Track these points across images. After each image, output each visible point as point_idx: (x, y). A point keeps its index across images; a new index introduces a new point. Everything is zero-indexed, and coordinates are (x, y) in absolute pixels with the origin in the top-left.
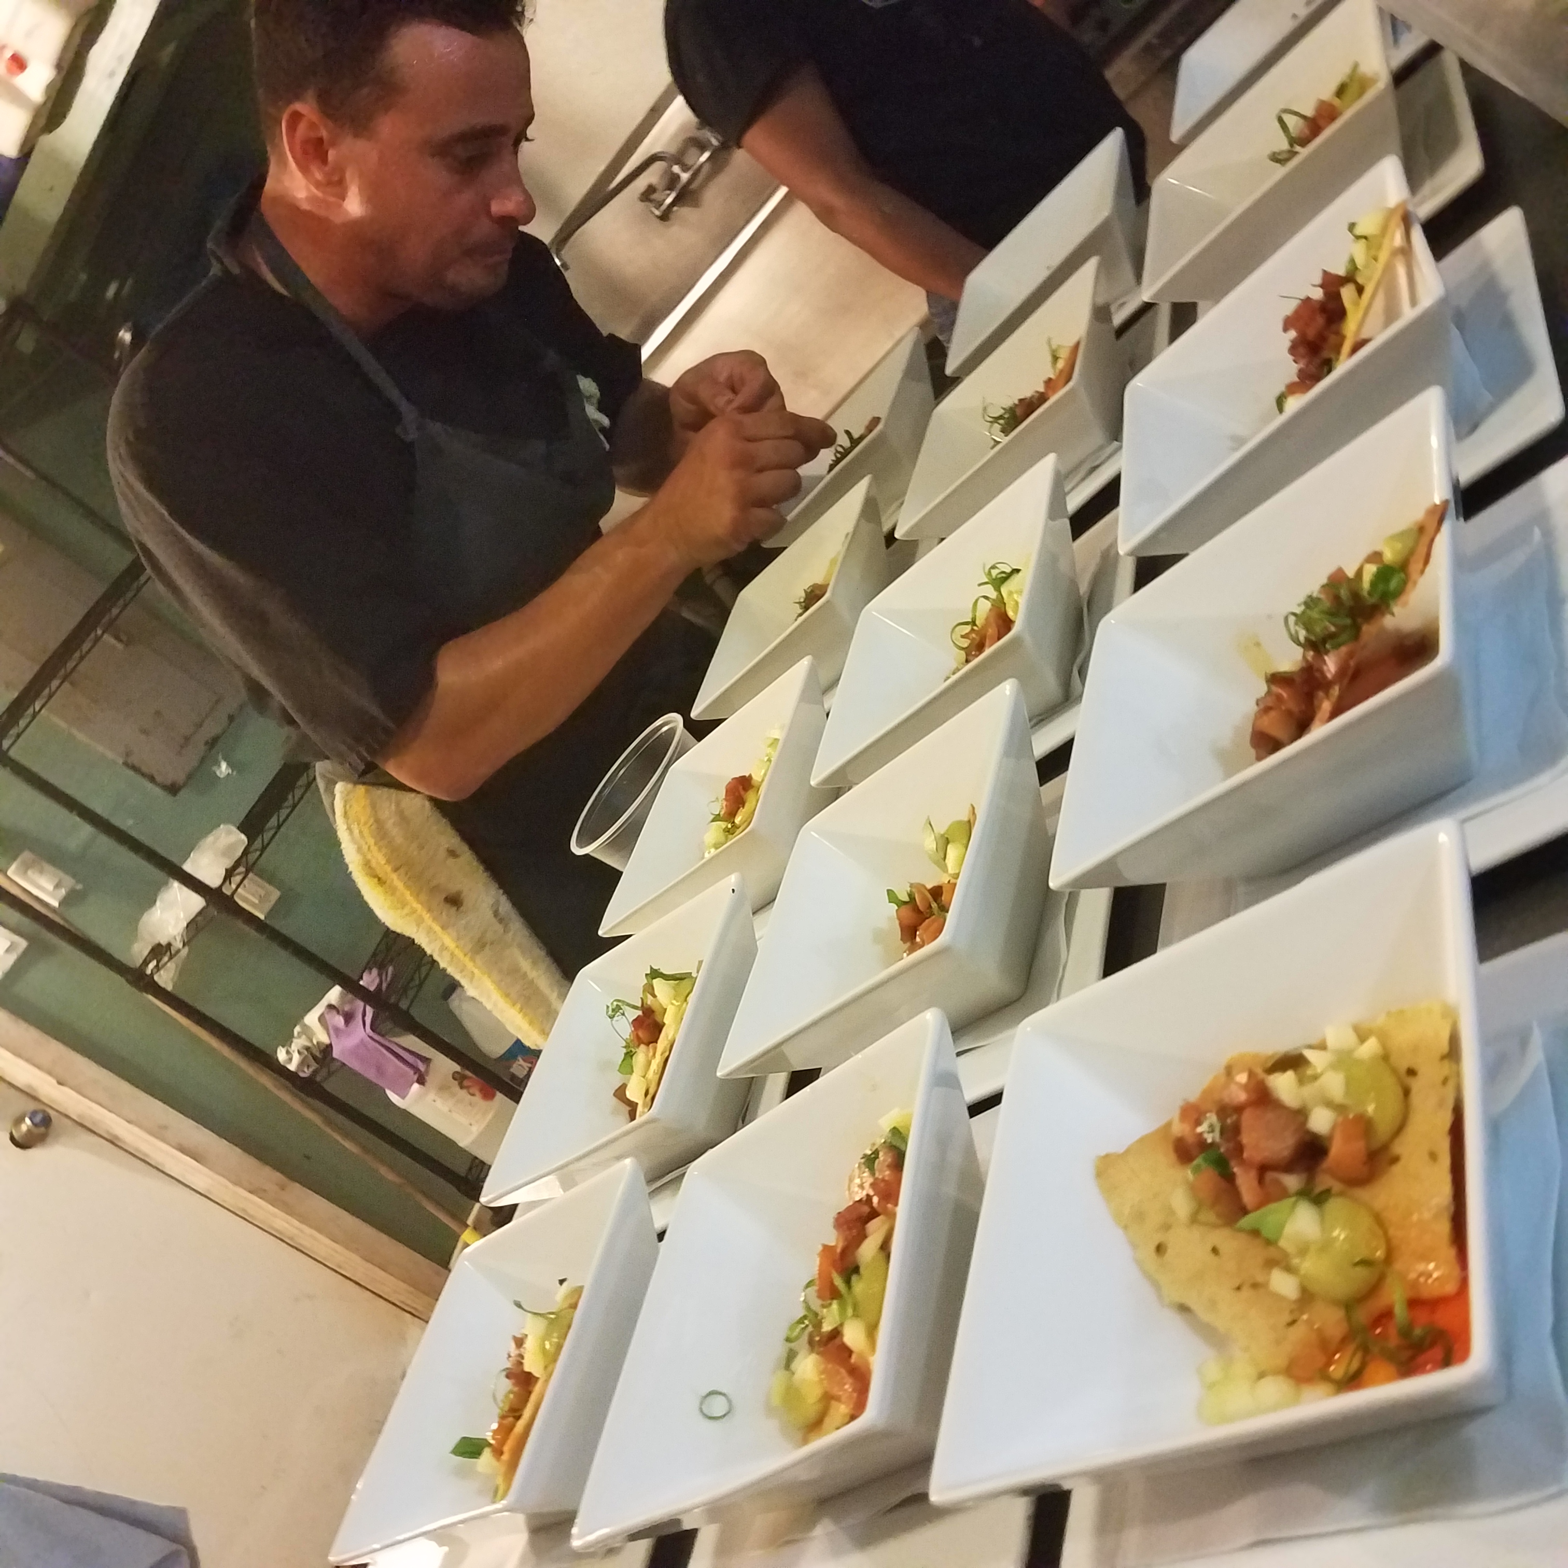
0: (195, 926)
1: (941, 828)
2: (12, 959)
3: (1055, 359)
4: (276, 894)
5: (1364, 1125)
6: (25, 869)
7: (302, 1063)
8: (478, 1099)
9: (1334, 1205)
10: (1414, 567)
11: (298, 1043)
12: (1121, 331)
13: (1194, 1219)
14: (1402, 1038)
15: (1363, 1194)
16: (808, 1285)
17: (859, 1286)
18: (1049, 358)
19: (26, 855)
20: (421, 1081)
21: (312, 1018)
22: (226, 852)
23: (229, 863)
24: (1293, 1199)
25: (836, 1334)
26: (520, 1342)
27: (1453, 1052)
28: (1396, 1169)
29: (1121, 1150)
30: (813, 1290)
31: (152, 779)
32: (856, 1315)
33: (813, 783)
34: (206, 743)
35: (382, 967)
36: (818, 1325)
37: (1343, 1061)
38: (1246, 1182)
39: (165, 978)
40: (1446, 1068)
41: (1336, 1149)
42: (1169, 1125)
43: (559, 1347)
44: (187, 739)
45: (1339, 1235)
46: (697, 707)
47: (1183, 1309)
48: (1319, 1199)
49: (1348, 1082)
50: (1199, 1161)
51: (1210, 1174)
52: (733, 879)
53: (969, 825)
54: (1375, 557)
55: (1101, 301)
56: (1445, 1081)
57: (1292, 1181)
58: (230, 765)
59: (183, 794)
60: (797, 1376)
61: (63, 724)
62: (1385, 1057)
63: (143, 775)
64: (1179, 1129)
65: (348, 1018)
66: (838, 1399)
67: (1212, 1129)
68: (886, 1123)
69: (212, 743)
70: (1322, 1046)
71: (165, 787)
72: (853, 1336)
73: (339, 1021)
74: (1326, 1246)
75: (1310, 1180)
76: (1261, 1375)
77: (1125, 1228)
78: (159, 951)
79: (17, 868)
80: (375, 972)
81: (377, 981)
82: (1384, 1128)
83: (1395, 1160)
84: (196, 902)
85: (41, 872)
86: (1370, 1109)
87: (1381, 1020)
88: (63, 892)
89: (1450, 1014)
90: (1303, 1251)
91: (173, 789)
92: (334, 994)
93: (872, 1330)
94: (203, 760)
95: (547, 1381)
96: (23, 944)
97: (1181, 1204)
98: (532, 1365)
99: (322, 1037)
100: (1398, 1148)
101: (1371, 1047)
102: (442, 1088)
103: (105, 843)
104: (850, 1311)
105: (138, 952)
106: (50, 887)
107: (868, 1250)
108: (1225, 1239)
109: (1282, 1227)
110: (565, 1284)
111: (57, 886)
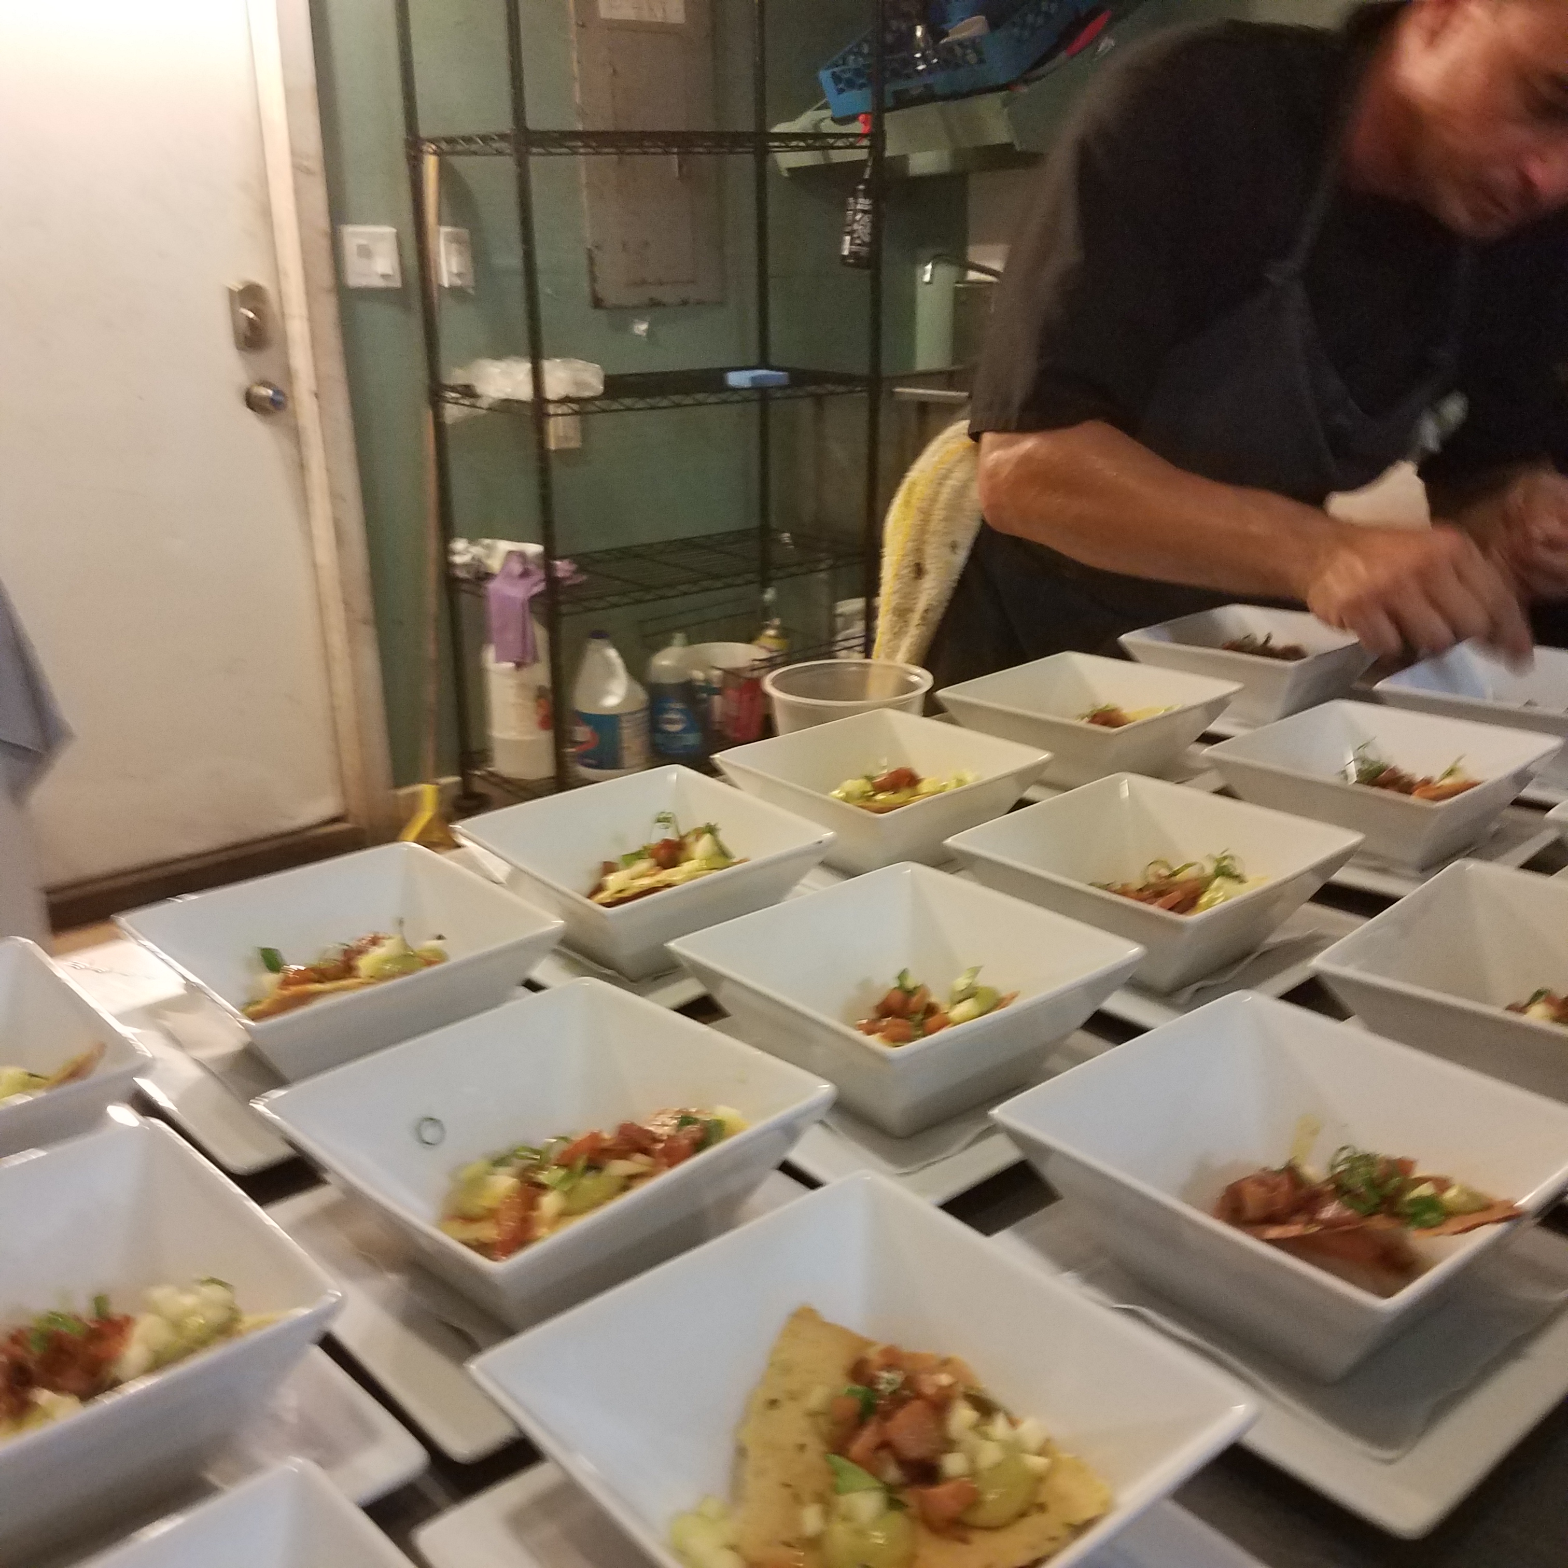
0: (507, 406)
1: (982, 981)
2: (379, 283)
3: (1450, 773)
4: (575, 444)
5: (973, 1500)
6: (455, 239)
7: (465, 565)
8: (536, 718)
9: (897, 1519)
10: (1454, 1224)
11: (476, 550)
12: (1520, 803)
13: (813, 1415)
14: (1063, 1482)
15: (923, 1535)
16: (564, 1139)
17: (588, 1182)
18: (1446, 767)
19: (464, 232)
20: (519, 665)
21: (504, 546)
22: (578, 384)
23: (573, 392)
24: (877, 1485)
25: (542, 1187)
26: (375, 941)
27: (1079, 1529)
28: (959, 1547)
29: (828, 1319)
30: (564, 1146)
31: (593, 279)
32: (568, 1194)
33: (949, 841)
34: (651, 299)
35: (581, 569)
36: (540, 1168)
37: (1014, 1448)
38: (867, 1438)
39: (453, 412)
40: (1061, 1532)
41: (939, 1492)
42: (868, 1344)
43: (392, 976)
44: (644, 282)
45: (877, 1537)
46: (949, 691)
47: (741, 1452)
48: (894, 1503)
49: (998, 1466)
50: (858, 1387)
51: (854, 1405)
52: (828, 834)
53: (999, 1003)
54: (1442, 1184)
55: (1533, 768)
56: (1053, 1539)
57: (893, 1473)
58: (649, 332)
59: (600, 314)
60: (493, 1179)
61: (583, 179)
62: (1039, 1479)
63: (592, 272)
64: (873, 1354)
65: (525, 574)
66: (498, 1223)
67: (889, 1382)
68: (723, 1112)
69: (654, 304)
70: (1013, 1422)
71: (594, 294)
72: (550, 1203)
73: (517, 568)
74: (861, 1533)
75: (903, 1486)
76: (733, 1548)
77: (772, 1365)
78: (468, 391)
79: (451, 233)
80: (573, 567)
81: (568, 574)
82: (983, 1516)
83: (964, 1541)
84: (525, 392)
85: (460, 253)
86: (991, 1496)
87: (1065, 1456)
88: (458, 282)
89: (1108, 1507)
90: (846, 1518)
91: (597, 303)
92: (534, 549)
93: (565, 1214)
94: (635, 307)
95: (363, 984)
96: (397, 283)
97: (817, 1397)
98: (365, 964)
99: (495, 564)
100: (978, 1538)
101: (1038, 1463)
102: (522, 686)
103: (517, 284)
104: (566, 1187)
105: (456, 376)
106: (455, 270)
107: (619, 1168)
108: (815, 1447)
109: (852, 1490)
110: (440, 942)
111: (459, 275)
